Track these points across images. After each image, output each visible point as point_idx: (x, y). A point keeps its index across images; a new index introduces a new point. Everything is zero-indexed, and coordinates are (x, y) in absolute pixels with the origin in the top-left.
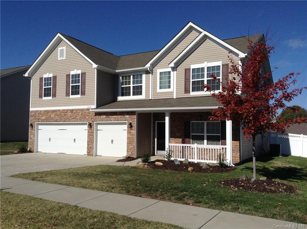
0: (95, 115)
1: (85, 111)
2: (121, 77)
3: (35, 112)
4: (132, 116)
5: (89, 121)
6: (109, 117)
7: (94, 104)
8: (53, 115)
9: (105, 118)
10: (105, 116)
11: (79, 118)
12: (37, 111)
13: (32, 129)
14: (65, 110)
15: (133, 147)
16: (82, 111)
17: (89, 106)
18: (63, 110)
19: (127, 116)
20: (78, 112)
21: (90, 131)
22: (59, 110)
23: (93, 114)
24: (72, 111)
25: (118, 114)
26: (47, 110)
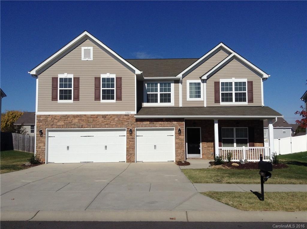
0: (136, 121)
1: (123, 117)
2: (146, 84)
3: (45, 117)
4: (181, 122)
5: (129, 127)
6: (153, 124)
7: (135, 110)
8: (76, 120)
9: (149, 124)
10: (149, 122)
11: (115, 124)
12: (49, 115)
13: (42, 137)
14: (94, 115)
15: (182, 151)
16: (119, 117)
17: (128, 112)
18: (92, 115)
19: (176, 123)
20: (112, 117)
21: (130, 137)
22: (85, 115)
23: (133, 120)
24: (104, 116)
25: (164, 120)
26: (66, 115)
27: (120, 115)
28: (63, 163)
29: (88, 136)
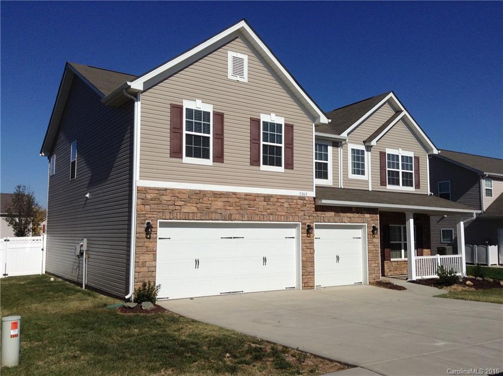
0: (316, 211)
1: (295, 201)
3: (157, 192)
4: (374, 215)
5: (306, 221)
7: (313, 189)
8: (219, 204)
9: (333, 216)
10: (333, 213)
11: (284, 214)
12: (166, 190)
13: (150, 238)
14: (250, 195)
15: (377, 265)
16: (290, 201)
17: (303, 192)
18: (246, 195)
19: (367, 216)
20: (280, 200)
21: (307, 240)
22: (235, 194)
23: (310, 208)
24: (267, 198)
25: (354, 210)
26: (200, 191)
27: (292, 198)
28: (191, 299)
29: (234, 238)
